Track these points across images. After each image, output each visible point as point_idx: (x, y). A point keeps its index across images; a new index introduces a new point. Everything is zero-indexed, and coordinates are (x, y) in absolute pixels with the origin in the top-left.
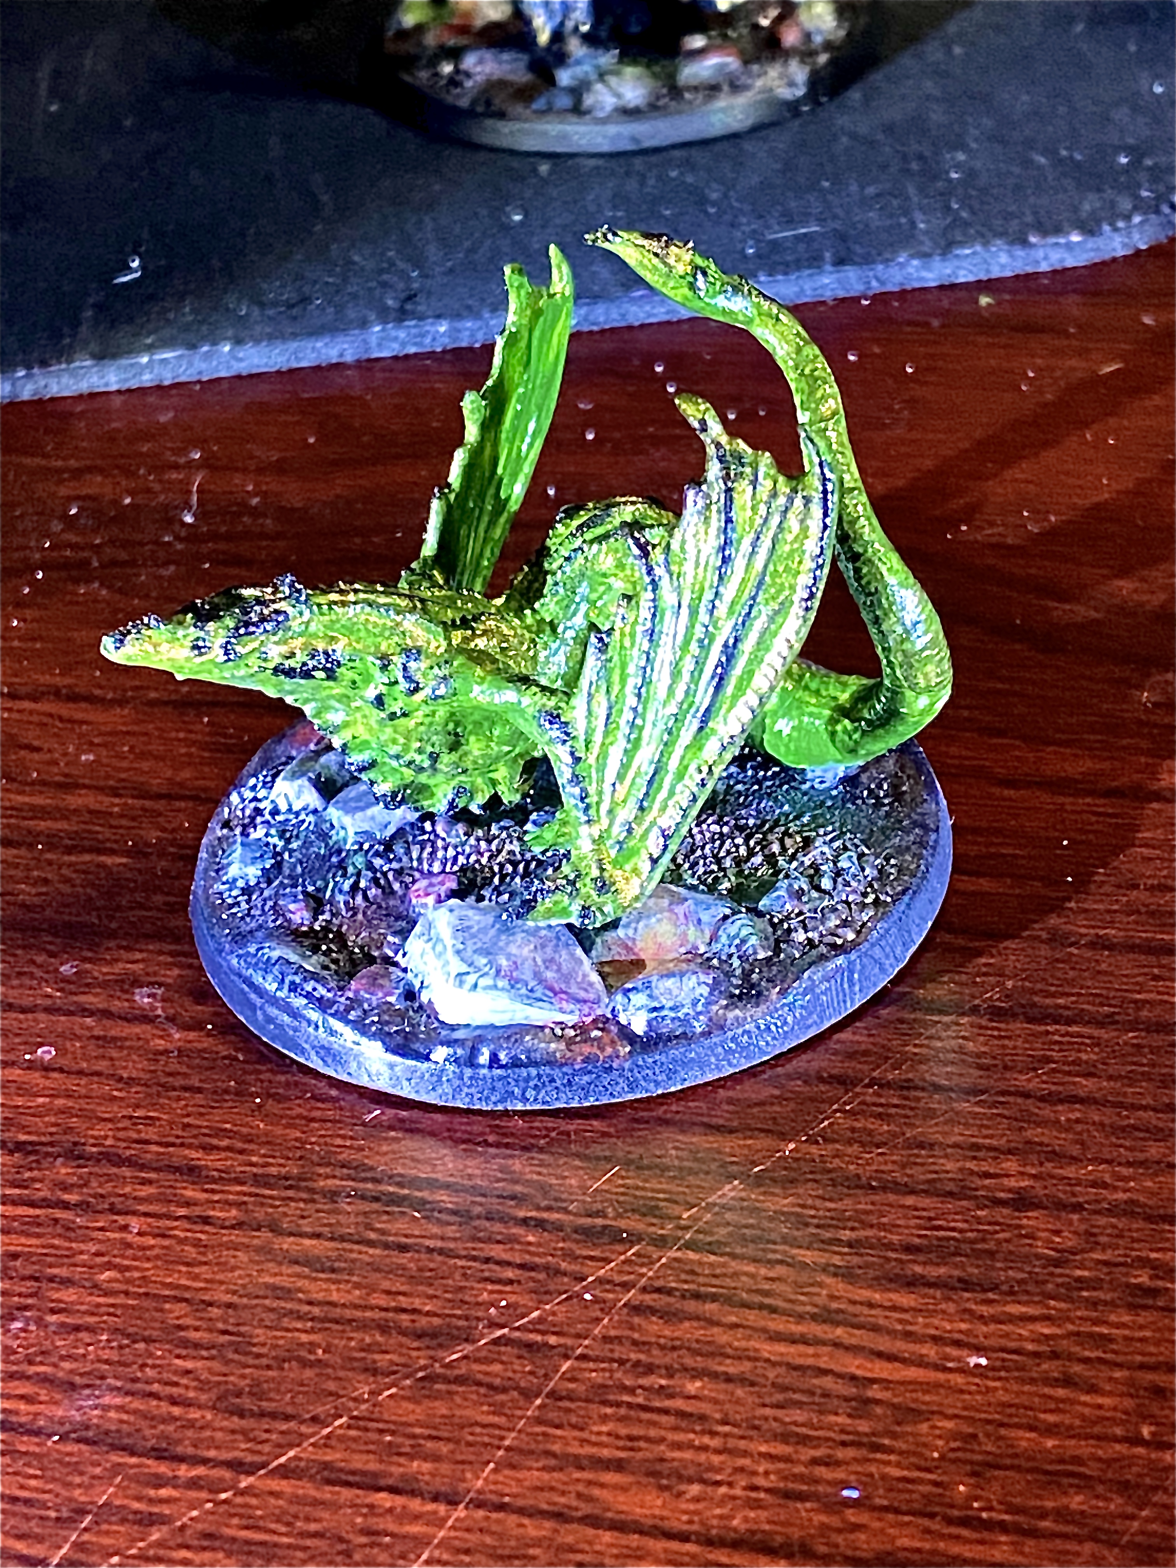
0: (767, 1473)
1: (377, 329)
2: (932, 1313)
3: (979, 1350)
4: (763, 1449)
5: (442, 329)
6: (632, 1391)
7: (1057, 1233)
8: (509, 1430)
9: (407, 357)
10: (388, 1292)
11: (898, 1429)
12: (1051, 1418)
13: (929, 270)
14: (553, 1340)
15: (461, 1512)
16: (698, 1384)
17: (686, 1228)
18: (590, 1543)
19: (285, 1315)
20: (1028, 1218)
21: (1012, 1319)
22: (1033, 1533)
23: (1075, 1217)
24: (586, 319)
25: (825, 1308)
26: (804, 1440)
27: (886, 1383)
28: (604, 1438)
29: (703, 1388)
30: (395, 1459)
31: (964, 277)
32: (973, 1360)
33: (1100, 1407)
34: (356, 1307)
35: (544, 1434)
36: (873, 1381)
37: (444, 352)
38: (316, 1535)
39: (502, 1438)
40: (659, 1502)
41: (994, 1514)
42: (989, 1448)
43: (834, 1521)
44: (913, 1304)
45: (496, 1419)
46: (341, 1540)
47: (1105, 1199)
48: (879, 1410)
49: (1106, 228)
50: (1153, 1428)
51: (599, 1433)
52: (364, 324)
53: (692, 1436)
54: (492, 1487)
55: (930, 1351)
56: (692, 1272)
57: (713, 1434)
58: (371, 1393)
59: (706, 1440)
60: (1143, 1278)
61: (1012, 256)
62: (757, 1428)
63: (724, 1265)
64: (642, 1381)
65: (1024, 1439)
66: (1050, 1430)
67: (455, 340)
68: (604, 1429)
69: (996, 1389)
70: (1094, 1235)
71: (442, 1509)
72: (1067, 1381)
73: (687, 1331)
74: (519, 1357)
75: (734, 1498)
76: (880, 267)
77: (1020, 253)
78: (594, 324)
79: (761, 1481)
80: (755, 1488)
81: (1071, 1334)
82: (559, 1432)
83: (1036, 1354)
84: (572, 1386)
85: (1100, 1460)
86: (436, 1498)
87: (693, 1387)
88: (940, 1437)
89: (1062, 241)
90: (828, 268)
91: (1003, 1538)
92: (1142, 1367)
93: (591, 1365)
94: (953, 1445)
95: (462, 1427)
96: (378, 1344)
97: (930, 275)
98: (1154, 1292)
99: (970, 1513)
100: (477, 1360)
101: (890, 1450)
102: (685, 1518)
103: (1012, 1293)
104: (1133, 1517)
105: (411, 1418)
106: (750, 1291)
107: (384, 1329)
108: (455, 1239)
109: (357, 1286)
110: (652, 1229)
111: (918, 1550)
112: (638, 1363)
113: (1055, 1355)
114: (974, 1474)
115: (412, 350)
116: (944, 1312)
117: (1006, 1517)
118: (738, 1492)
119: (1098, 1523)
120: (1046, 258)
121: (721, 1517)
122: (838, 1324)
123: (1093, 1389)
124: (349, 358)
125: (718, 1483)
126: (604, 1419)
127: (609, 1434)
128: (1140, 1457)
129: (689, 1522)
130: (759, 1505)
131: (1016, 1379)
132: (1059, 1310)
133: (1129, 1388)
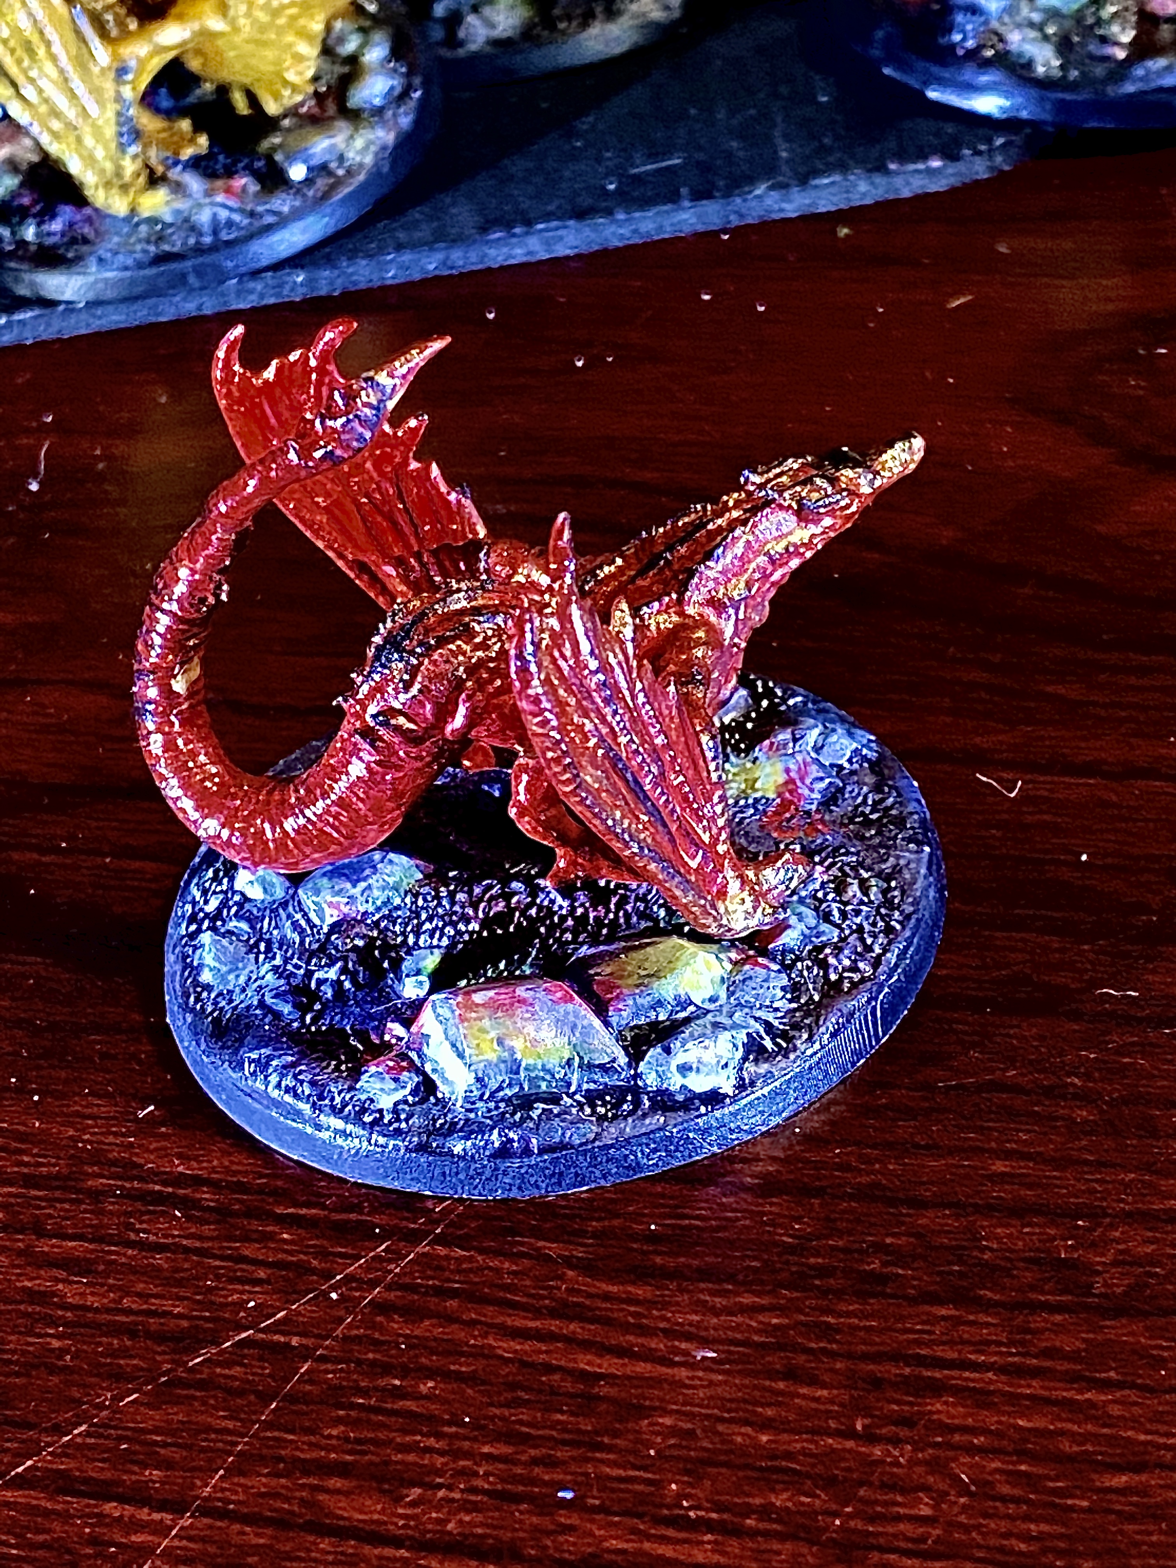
0: (487, 1474)
2: (665, 1306)
3: (705, 1343)
4: (486, 1449)
5: (300, 279)
6: (364, 1393)
7: (798, 1219)
8: (243, 1435)
9: (267, 307)
10: (139, 1295)
11: (619, 1426)
12: (767, 1412)
13: (790, 201)
14: (295, 1341)
15: (186, 1521)
16: (431, 1384)
17: (437, 1223)
18: (309, 1550)
19: (37, 1321)
20: (772, 1204)
21: (744, 1310)
22: (738, 1532)
23: (816, 1201)
24: (444, 263)
25: (562, 1302)
26: (525, 1439)
27: (611, 1379)
28: (333, 1442)
29: (434, 1388)
30: (129, 1466)
31: (824, 206)
32: (701, 1354)
33: (818, 1400)
34: (108, 1311)
35: (275, 1439)
36: (601, 1376)
37: (304, 301)
38: (43, 1546)
39: (237, 1444)
40: (379, 1507)
41: (701, 1513)
42: (706, 1444)
43: (545, 1522)
44: (649, 1295)
45: (230, 1424)
46: (69, 1551)
47: (848, 1183)
48: (602, 1407)
49: (967, 152)
50: (867, 1421)
51: (330, 1437)
53: (419, 1438)
54: (219, 1495)
55: (658, 1344)
56: (439, 1268)
57: (439, 1436)
58: (113, 1398)
59: (432, 1442)
60: (875, 1265)
61: (872, 183)
63: (470, 1259)
64: (377, 1382)
65: (740, 1435)
66: (765, 1425)
67: (313, 290)
68: (335, 1432)
69: (719, 1383)
70: (835, 1220)
71: (168, 1517)
72: (791, 1374)
73: (425, 1328)
74: (261, 1359)
75: (453, 1500)
76: (738, 200)
77: (879, 179)
78: (452, 268)
79: (479, 1483)
80: (474, 1490)
81: (798, 1324)
82: (290, 1437)
83: (761, 1346)
84: (310, 1388)
85: (811, 1454)
86: (162, 1507)
87: (426, 1387)
88: (658, 1434)
89: (921, 166)
90: (687, 204)
91: (709, 1537)
92: (865, 1357)
93: (329, 1366)
94: (671, 1441)
95: (199, 1432)
96: (127, 1349)
97: (789, 206)
98: (884, 1279)
99: (677, 1512)
100: (219, 1364)
101: (609, 1449)
102: (401, 1523)
103: (745, 1282)
104: (836, 1514)
105: (149, 1425)
106: (492, 1286)
107: (133, 1334)
108: (211, 1239)
109: (111, 1289)
110: (404, 1223)
111: (623, 1552)
112: (373, 1363)
113: (780, 1347)
114: (687, 1472)
115: (271, 301)
116: (678, 1304)
117: (714, 1515)
118: (457, 1496)
119: (801, 1520)
120: (908, 183)
121: (438, 1521)
122: (571, 1319)
123: (814, 1382)
124: (207, 311)
125: (440, 1486)
126: (336, 1422)
127: (338, 1438)
128: (850, 1451)
129: (403, 1527)
130: (474, 1508)
131: (739, 1372)
132: (790, 1300)
133: (848, 1379)
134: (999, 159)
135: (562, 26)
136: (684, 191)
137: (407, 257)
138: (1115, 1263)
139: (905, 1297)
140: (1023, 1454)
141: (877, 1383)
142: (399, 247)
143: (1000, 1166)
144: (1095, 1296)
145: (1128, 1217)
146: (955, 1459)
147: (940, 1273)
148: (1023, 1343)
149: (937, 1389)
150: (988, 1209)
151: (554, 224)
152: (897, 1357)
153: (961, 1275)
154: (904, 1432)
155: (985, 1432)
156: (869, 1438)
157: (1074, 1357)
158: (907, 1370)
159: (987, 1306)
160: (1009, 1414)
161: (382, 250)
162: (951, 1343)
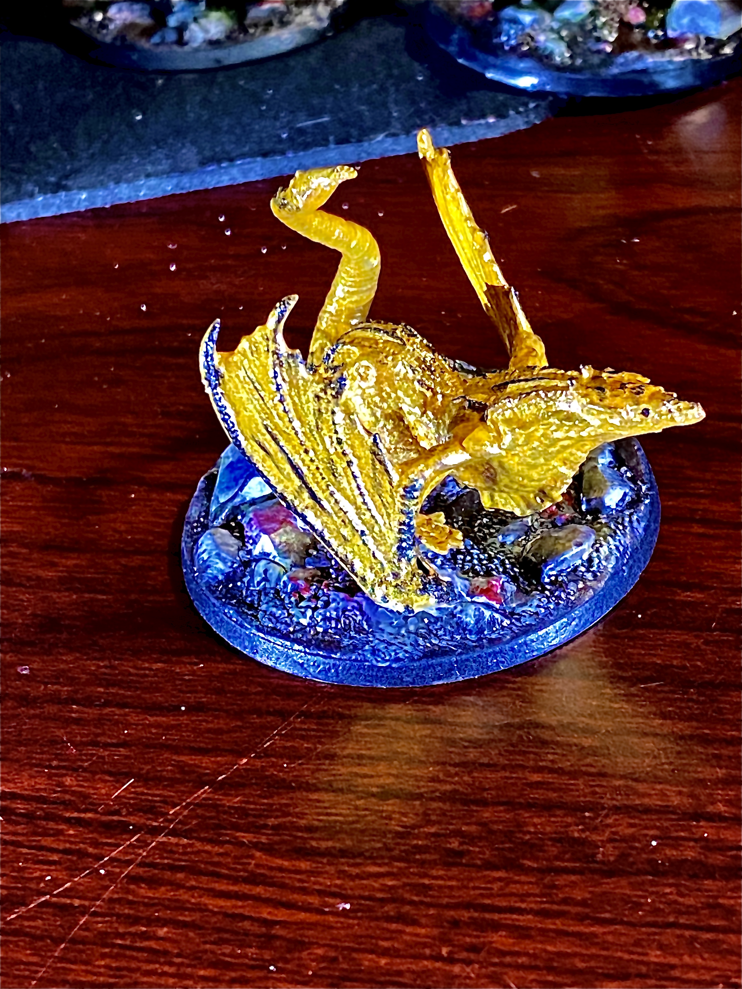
1: (40, 199)
2: (319, 874)
3: (346, 898)
4: (202, 973)
5: (84, 197)
6: (122, 936)
7: (404, 815)
8: (43, 966)
9: (62, 215)
11: (288, 956)
12: (385, 944)
13: (399, 144)
14: (77, 902)
16: (165, 929)
17: (171, 821)
20: (388, 805)
21: (369, 876)
23: (417, 803)
24: (177, 185)
25: (252, 873)
26: (228, 966)
27: (283, 924)
28: (102, 970)
29: (168, 932)
32: (341, 906)
33: (417, 935)
35: (63, 968)
36: (277, 923)
37: (86, 211)
39: (37, 972)
42: (345, 966)
44: (308, 868)
45: (35, 959)
47: (437, 790)
48: (278, 943)
49: (512, 112)
50: (450, 948)
51: (99, 967)
52: (32, 195)
53: (157, 966)
55: (314, 900)
56: (171, 852)
57: (171, 964)
59: (166, 968)
60: (454, 844)
61: (451, 132)
62: (200, 958)
63: (191, 845)
64: (130, 929)
65: (367, 960)
66: (385, 953)
67: (93, 203)
68: (103, 963)
69: (354, 925)
70: (430, 815)
72: (401, 918)
73: (163, 892)
74: (54, 915)
76: (367, 144)
77: (455, 130)
78: (182, 189)
81: (405, 885)
82: (73, 967)
83: (382, 900)
84: (86, 933)
85: (413, 972)
87: (162, 932)
88: (313, 961)
89: (482, 121)
90: (332, 146)
92: (448, 906)
93: (99, 919)
94: (322, 965)
98: (461, 854)
100: (27, 919)
103: (371, 858)
106: (206, 863)
108: (23, 835)
110: (149, 822)
112: (128, 916)
113: (392, 900)
115: (65, 211)
116: (327, 872)
120: (474, 133)
122: (257, 884)
123: (415, 923)
124: (24, 218)
126: (103, 956)
127: (105, 966)
128: (439, 969)
131: (367, 917)
132: (400, 868)
133: (438, 922)
134: (532, 116)
135: (251, 31)
136: (331, 138)
137: (153, 182)
138: (610, 840)
139: (475, 866)
140: (550, 970)
141: (455, 924)
142: (148, 176)
143: (536, 778)
144: (597, 862)
145: (616, 809)
146: (506, 973)
147: (497, 849)
148: (550, 895)
149: (496, 927)
150: (528, 806)
151: (248, 160)
152: (468, 906)
153: (510, 850)
154: (472, 956)
155: (527, 954)
156: (450, 960)
157: (583, 903)
158: (476, 915)
159: (528, 871)
160: (541, 942)
161: (137, 177)
162: (505, 895)
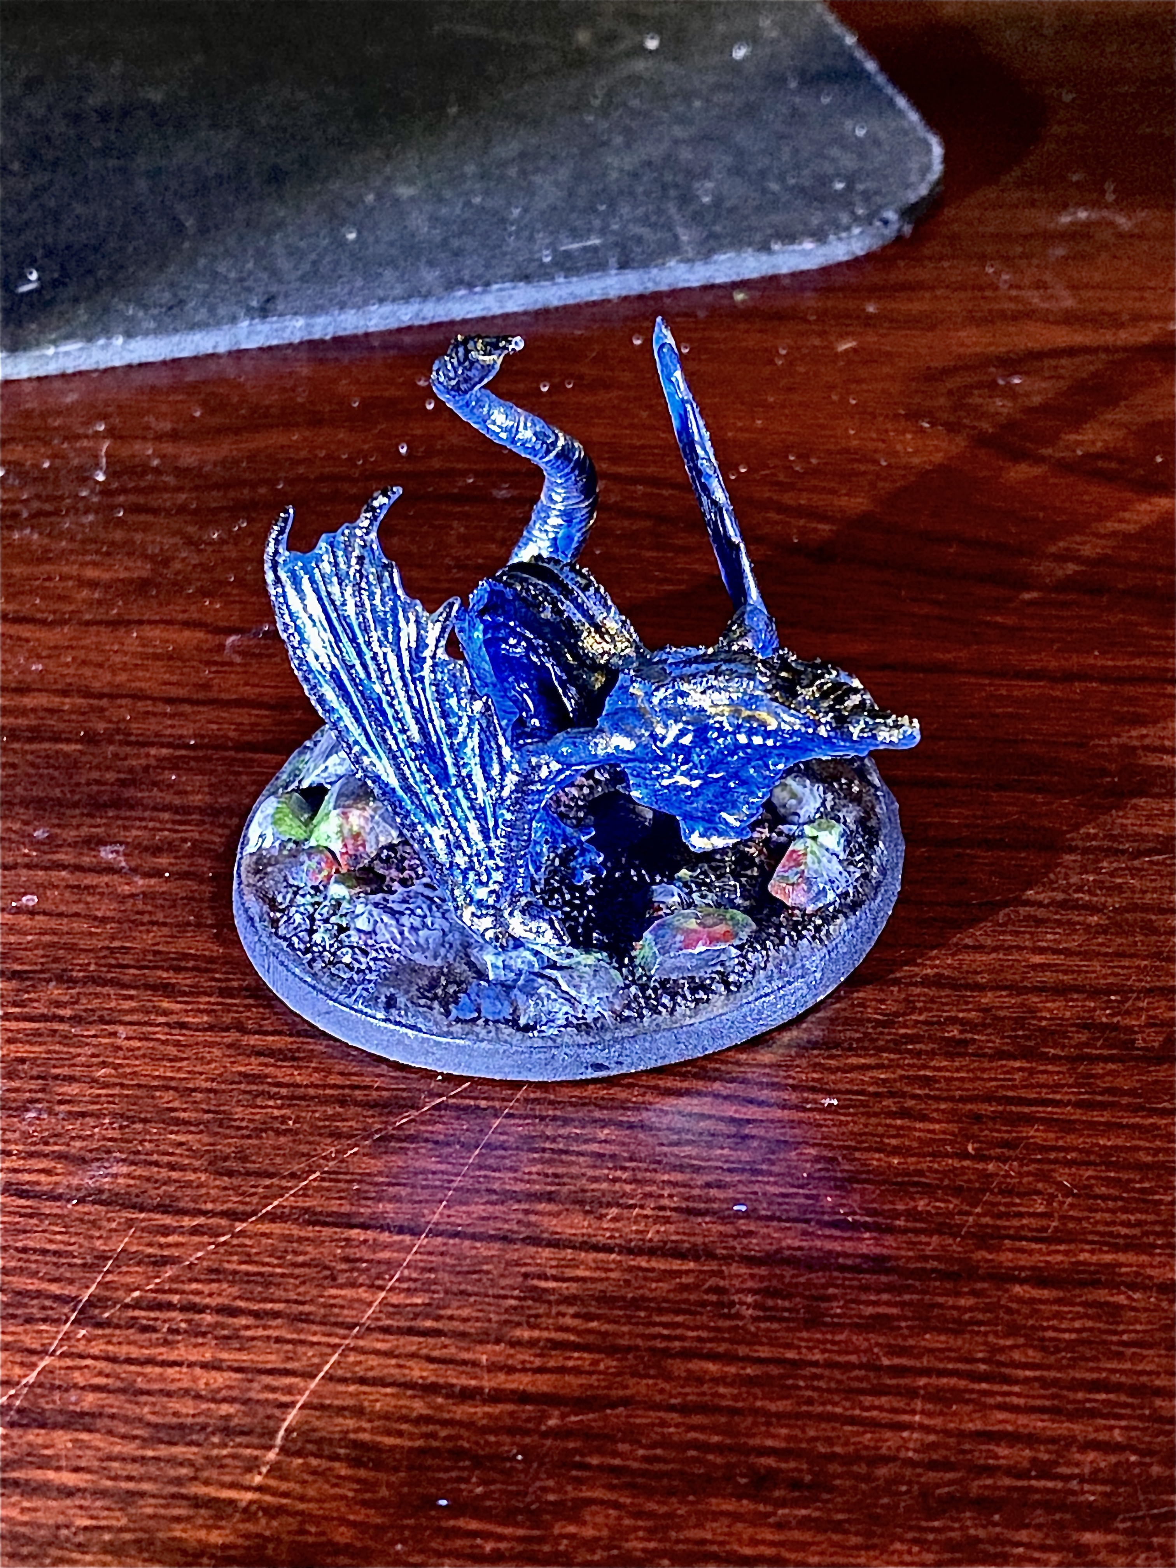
0: (671, 1196)
1: (246, 323)
3: (830, 1093)
4: (666, 1177)
5: (299, 324)
6: (553, 1139)
7: (882, 1001)
8: (457, 1175)
9: (270, 348)
10: (341, 1074)
11: (772, 1157)
12: (894, 1142)
13: (696, 273)
14: (483, 1104)
15: (423, 1240)
16: (606, 1131)
18: (532, 1258)
19: (257, 1096)
21: (853, 1068)
22: (891, 1230)
23: (896, 989)
24: (416, 314)
26: (697, 1169)
28: (535, 1177)
29: (611, 1134)
30: (363, 1202)
31: (720, 279)
32: (827, 1102)
33: (933, 1132)
34: (317, 1086)
35: (485, 1177)
36: (748, 1121)
37: (301, 343)
38: (303, 1265)
39: (451, 1182)
40: (586, 1223)
41: (857, 1217)
42: (847, 1167)
43: (729, 1229)
45: (442, 1167)
46: (326, 1268)
47: (917, 975)
48: (755, 1144)
49: (832, 237)
50: (976, 1145)
51: (530, 1173)
52: (234, 320)
53: (606, 1171)
54: (446, 1220)
55: (790, 1096)
57: (623, 1169)
58: (337, 1152)
59: (619, 1173)
60: (954, 1032)
61: (758, 261)
62: (659, 1162)
64: (561, 1131)
65: (876, 1160)
66: (895, 1151)
67: (310, 333)
68: (534, 1169)
69: (848, 1122)
70: (913, 1002)
71: (407, 1238)
72: (904, 1113)
74: (458, 1118)
75: (646, 1217)
76: (655, 271)
77: (764, 257)
78: (423, 319)
79: (665, 1202)
80: (662, 1208)
81: (902, 1077)
82: (497, 1175)
83: (876, 1094)
84: (503, 1138)
85: (936, 1171)
86: (401, 1230)
87: (603, 1134)
88: (807, 1161)
89: (797, 247)
90: (613, 272)
91: (867, 1235)
92: (962, 1099)
93: (517, 1121)
94: (819, 1166)
95: (416, 1174)
96: (339, 1114)
97: (692, 277)
98: (965, 1043)
99: (838, 1217)
100: (423, 1123)
101: (770, 1173)
102: (608, 1234)
103: (850, 1049)
104: (968, 1214)
105: (374, 1170)
107: (343, 1103)
109: (316, 1070)
111: (800, 1248)
113: (892, 1095)
114: (836, 1188)
115: (275, 342)
116: (798, 1066)
117: (867, 1219)
118: (648, 1212)
119: (940, 1219)
120: (789, 261)
121: (637, 1232)
123: (924, 1118)
124: (222, 349)
125: (633, 1206)
126: (533, 1162)
127: (538, 1174)
128: (968, 1168)
129: (611, 1237)
130: (667, 1221)
131: (863, 1114)
132: (891, 1060)
133: (953, 1116)
134: (855, 244)
136: (611, 263)
138: (1149, 1025)
139: (984, 1055)
140: (1110, 1166)
141: (977, 1118)
143: (1037, 959)
144: (1138, 1049)
145: (1149, 992)
146: (1053, 1170)
147: (1009, 1037)
148: (1089, 1084)
149: (1030, 1120)
150: (1037, 990)
152: (988, 1098)
153: (1027, 1038)
154: (1007, 1153)
155: (1075, 1149)
156: (979, 1157)
157: (1132, 1093)
158: (1000, 1108)
159: (1055, 1059)
160: (1089, 1136)
162: (1032, 1086)
